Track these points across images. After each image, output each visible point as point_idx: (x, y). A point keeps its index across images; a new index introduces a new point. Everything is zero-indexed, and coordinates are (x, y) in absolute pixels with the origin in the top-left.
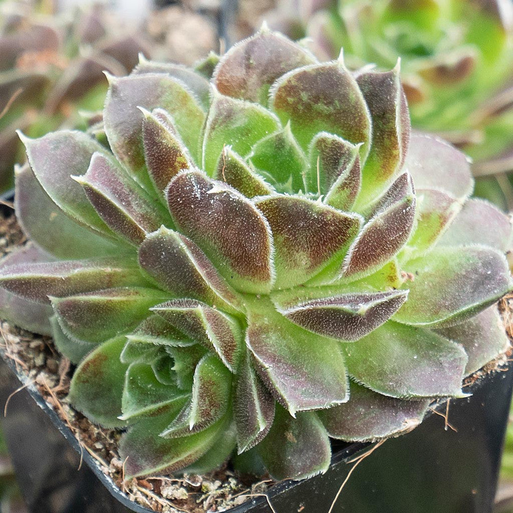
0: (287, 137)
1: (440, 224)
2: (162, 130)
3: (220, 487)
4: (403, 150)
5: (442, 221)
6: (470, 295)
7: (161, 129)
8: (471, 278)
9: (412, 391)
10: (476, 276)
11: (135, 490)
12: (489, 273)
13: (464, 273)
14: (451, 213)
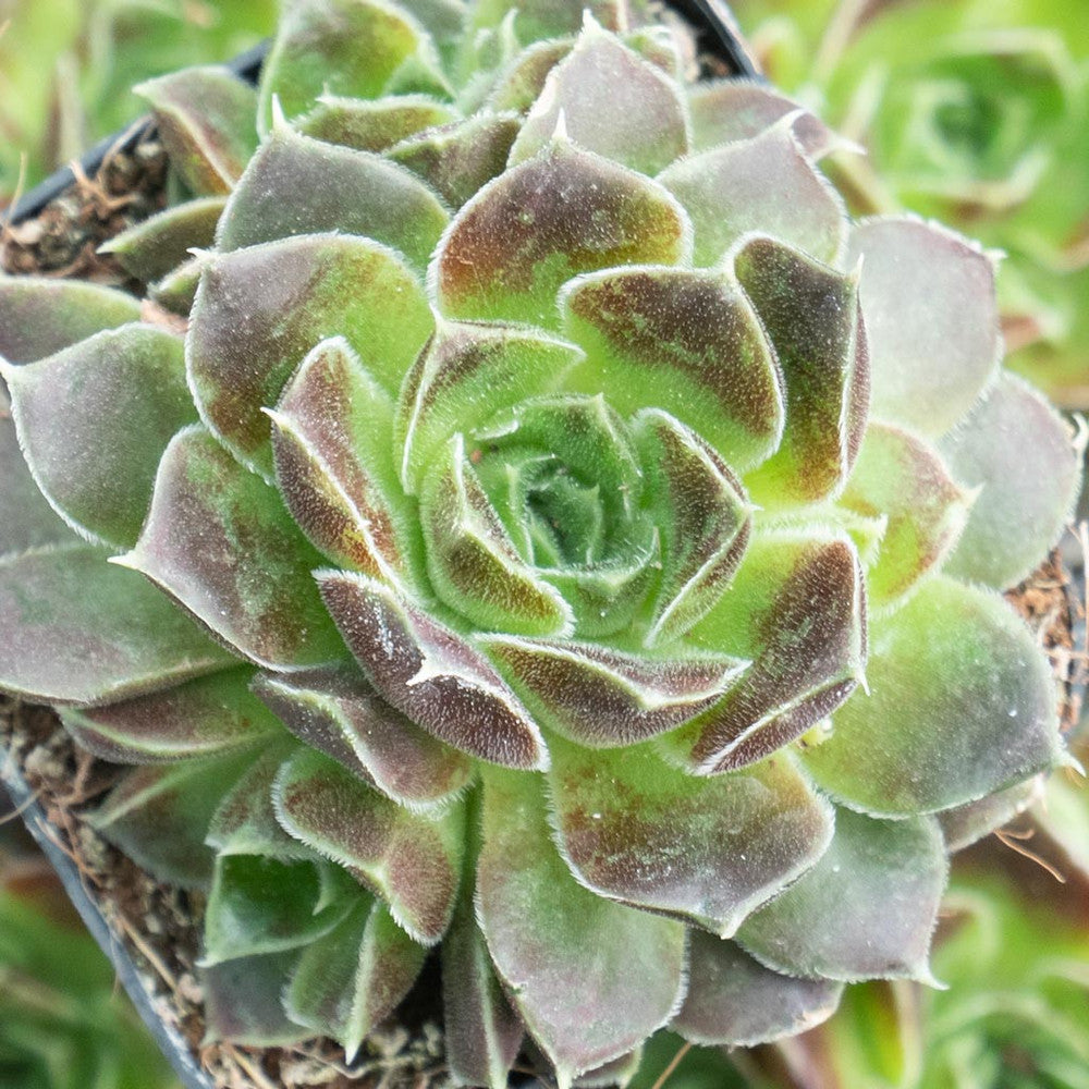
0: (594, 417)
1: (917, 560)
2: (315, 468)
3: (406, 1050)
4: (849, 451)
5: (922, 553)
6: (966, 766)
7: (312, 466)
8: (972, 716)
9: (822, 968)
10: (986, 715)
11: (227, 1062)
12: (1013, 714)
13: (958, 693)
14: (944, 536)
